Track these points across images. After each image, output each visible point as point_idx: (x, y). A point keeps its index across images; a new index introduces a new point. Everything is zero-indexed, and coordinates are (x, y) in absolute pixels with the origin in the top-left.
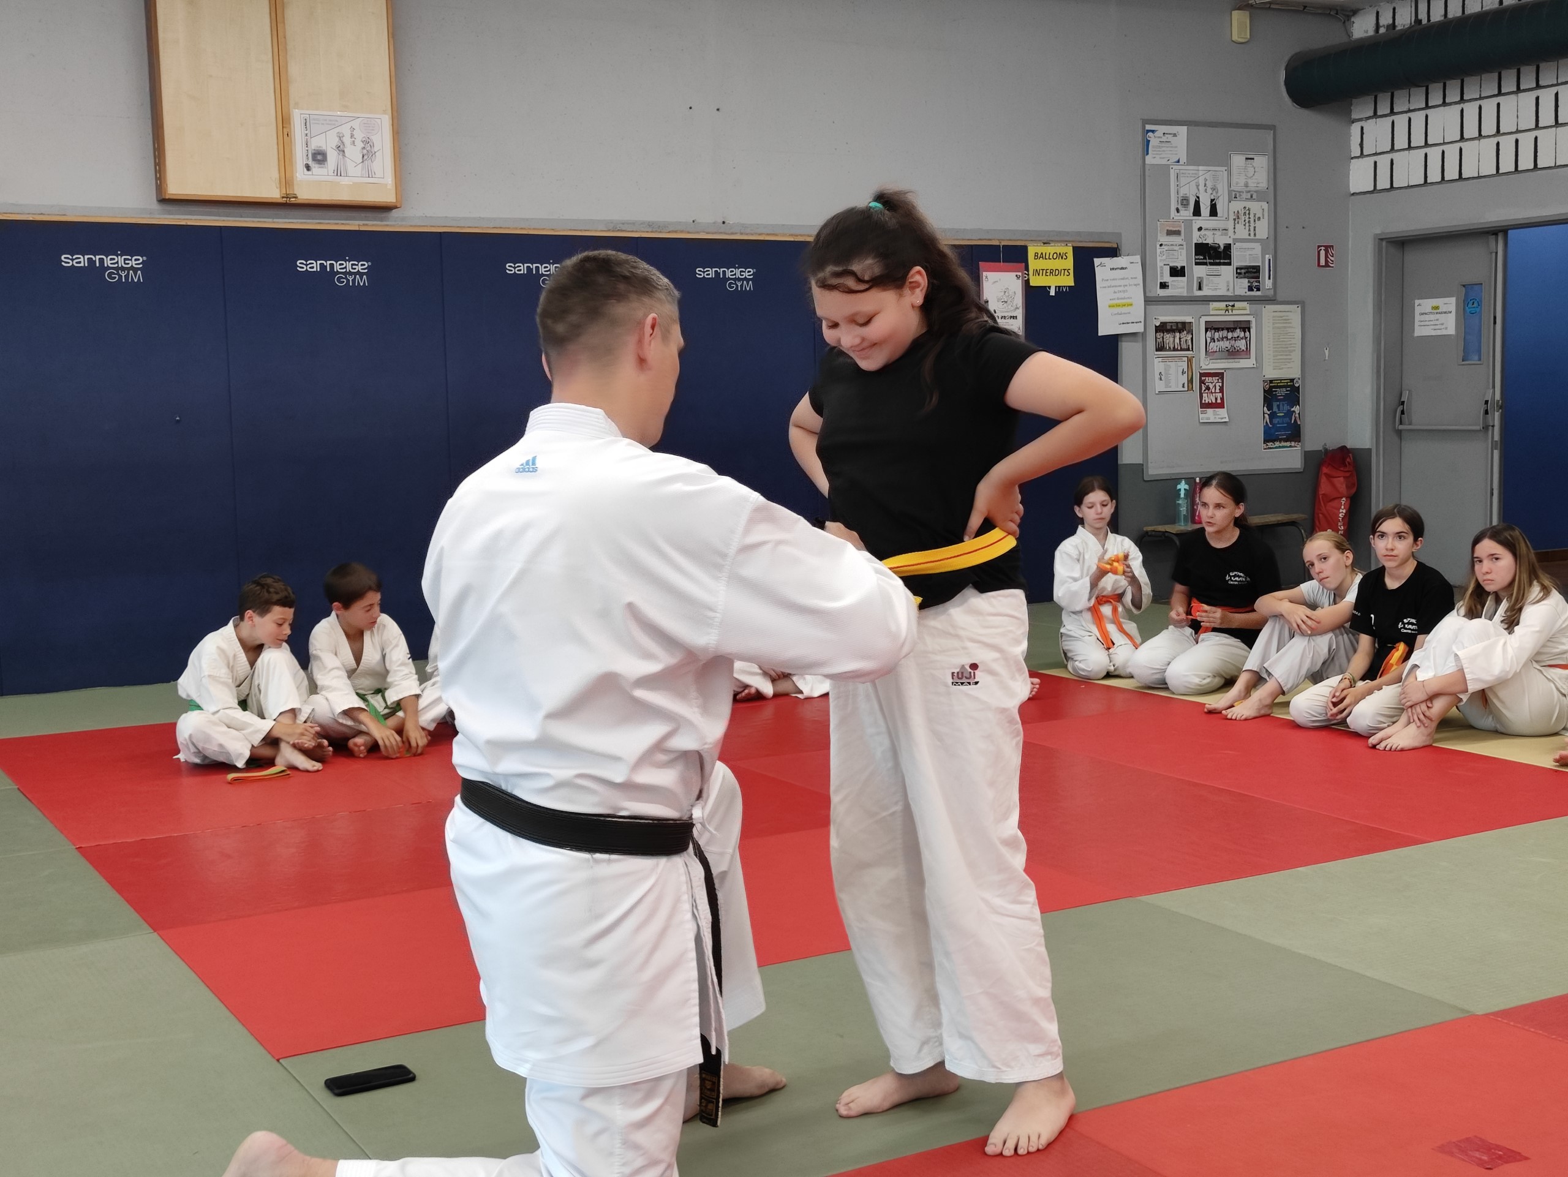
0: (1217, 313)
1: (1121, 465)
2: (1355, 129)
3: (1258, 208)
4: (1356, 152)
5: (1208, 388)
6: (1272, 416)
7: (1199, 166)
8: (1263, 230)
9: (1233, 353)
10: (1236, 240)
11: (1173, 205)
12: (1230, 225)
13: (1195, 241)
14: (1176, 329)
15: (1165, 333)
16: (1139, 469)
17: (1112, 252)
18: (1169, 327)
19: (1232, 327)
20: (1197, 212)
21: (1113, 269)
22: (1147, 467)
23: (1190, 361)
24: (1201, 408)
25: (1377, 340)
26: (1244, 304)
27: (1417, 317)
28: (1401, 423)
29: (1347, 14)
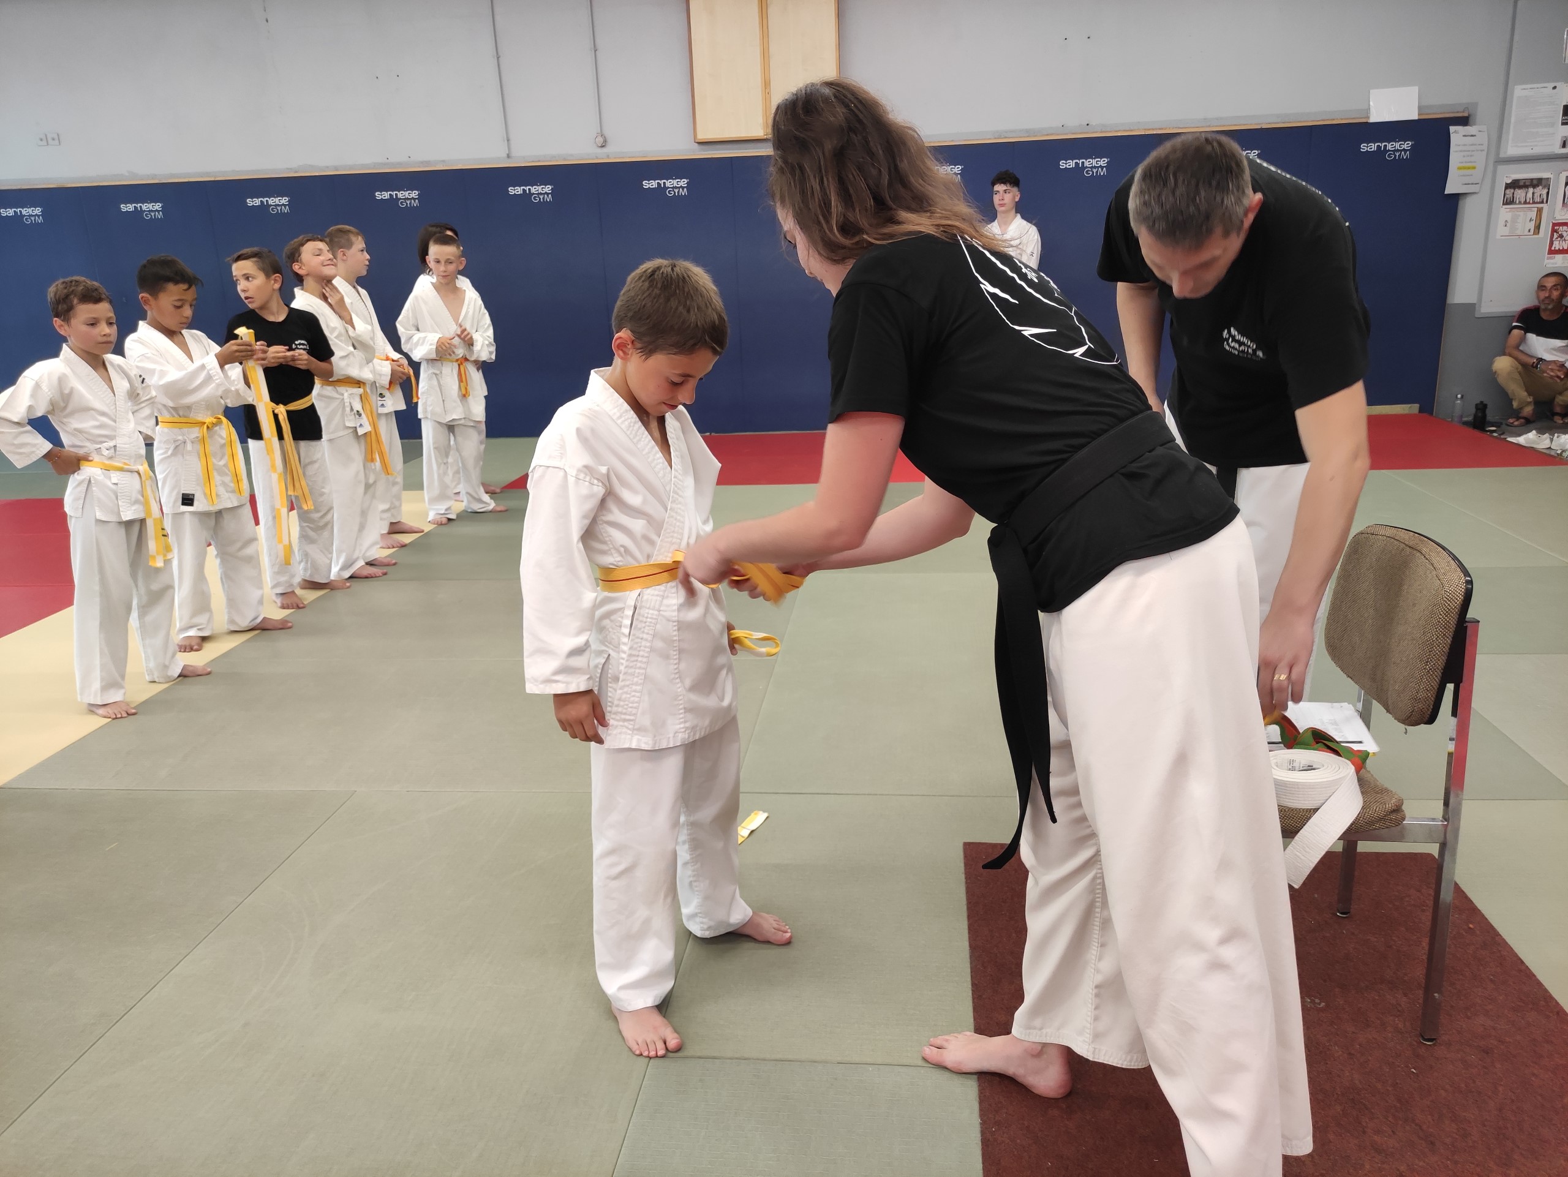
1: (1448, 304)
5: (1561, 236)
14: (1530, 185)
15: (1517, 190)
16: (1470, 308)
17: (1464, 121)
18: (1521, 183)
21: (1465, 136)
22: (1480, 306)
23: (1541, 212)
24: (1548, 254)
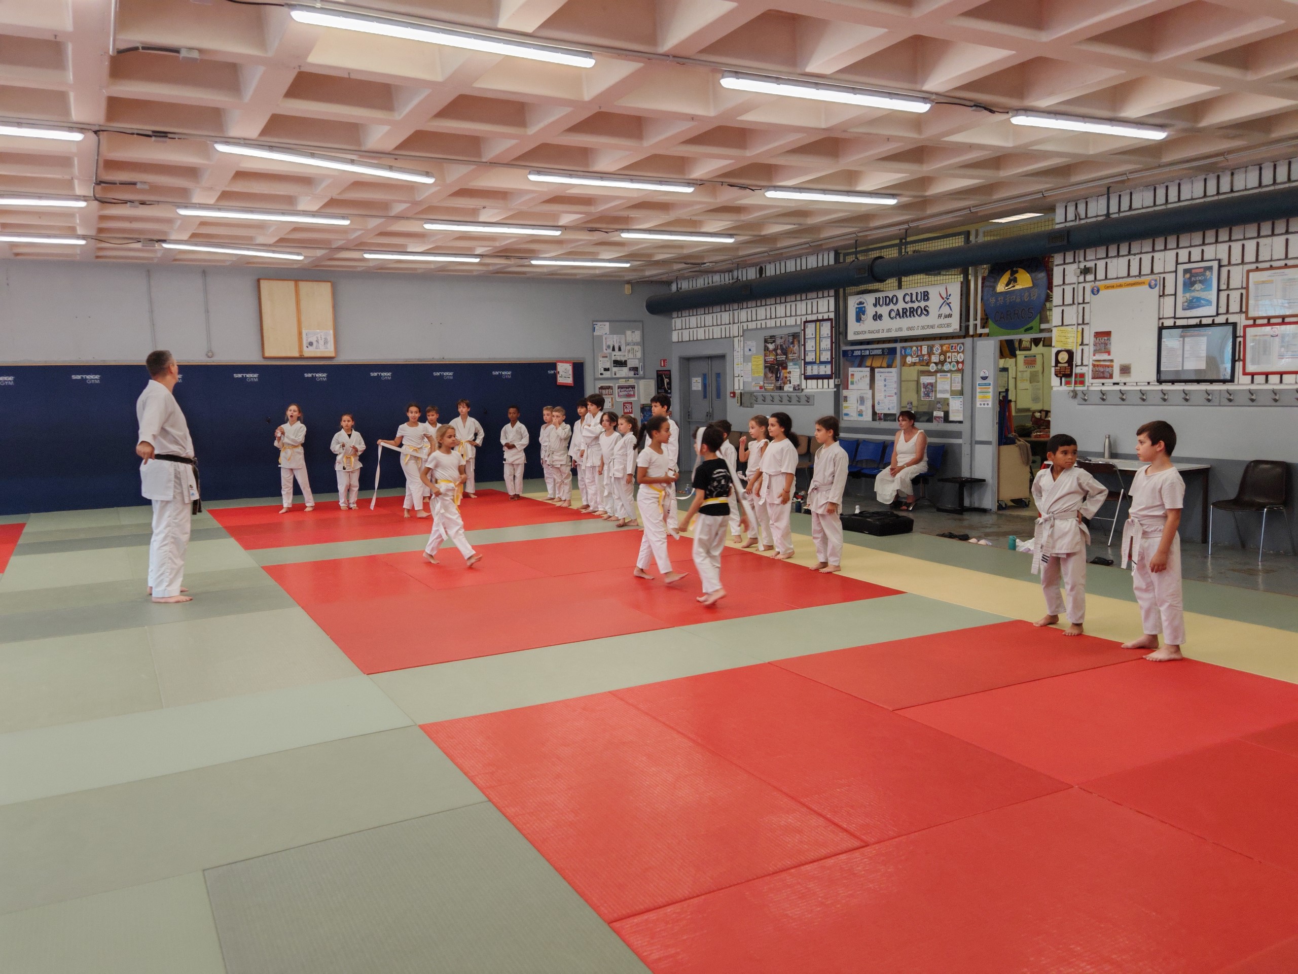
0: (622, 383)
2: (673, 320)
3: (638, 348)
4: (674, 329)
6: (644, 416)
7: (615, 334)
8: (639, 355)
9: (629, 396)
10: (629, 359)
11: (604, 348)
12: (626, 354)
13: (613, 359)
14: (606, 388)
18: (604, 388)
19: (628, 387)
20: (614, 349)
23: (612, 399)
25: (680, 390)
26: (633, 380)
27: (693, 384)
28: (689, 418)
29: (668, 283)
